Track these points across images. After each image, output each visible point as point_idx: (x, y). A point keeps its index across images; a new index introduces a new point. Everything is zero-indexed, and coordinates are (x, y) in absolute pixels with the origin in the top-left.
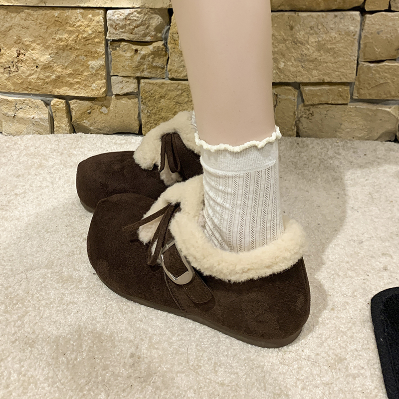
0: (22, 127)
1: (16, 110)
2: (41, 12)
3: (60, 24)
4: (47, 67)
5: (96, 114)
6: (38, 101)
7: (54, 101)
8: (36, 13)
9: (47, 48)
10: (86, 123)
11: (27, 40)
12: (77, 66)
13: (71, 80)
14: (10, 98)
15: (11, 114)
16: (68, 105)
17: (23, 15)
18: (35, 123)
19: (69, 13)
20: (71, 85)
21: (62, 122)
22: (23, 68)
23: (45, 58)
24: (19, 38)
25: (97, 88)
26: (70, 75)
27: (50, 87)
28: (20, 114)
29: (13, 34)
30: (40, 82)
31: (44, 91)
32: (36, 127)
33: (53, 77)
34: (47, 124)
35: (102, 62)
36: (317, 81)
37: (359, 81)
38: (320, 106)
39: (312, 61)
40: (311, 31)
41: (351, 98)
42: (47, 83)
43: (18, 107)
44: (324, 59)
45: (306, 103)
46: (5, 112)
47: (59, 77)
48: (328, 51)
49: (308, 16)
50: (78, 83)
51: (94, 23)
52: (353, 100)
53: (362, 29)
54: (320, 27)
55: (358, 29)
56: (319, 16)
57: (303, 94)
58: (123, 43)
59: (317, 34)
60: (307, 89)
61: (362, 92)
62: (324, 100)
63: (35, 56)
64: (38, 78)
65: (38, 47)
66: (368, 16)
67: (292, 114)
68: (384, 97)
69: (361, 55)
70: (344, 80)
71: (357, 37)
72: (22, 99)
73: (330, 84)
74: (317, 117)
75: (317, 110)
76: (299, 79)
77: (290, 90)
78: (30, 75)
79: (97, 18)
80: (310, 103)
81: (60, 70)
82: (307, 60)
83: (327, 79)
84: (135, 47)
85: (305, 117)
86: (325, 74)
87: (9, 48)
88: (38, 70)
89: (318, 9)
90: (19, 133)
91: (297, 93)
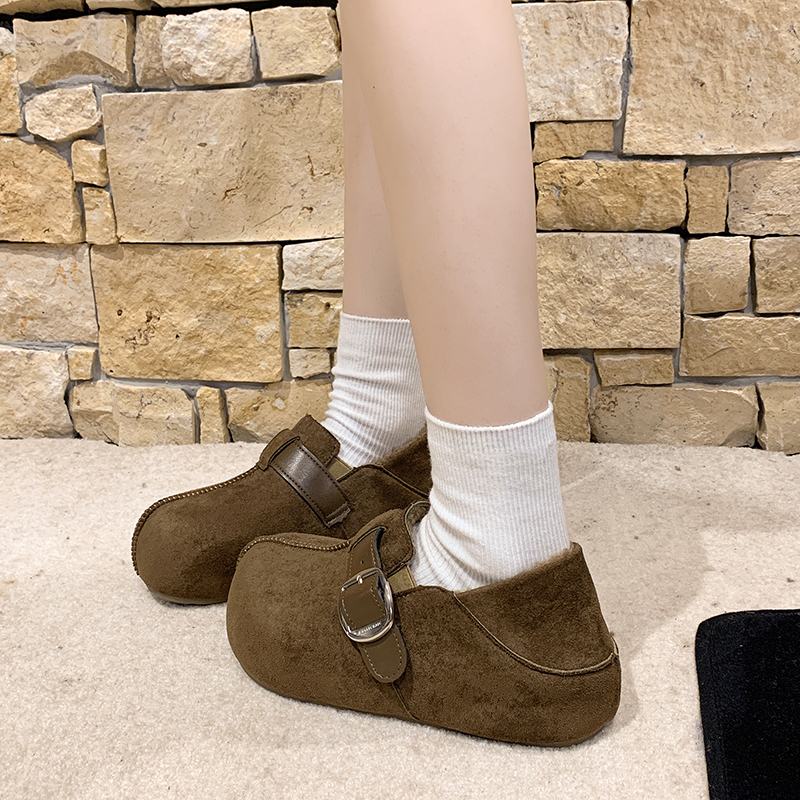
0: (151, 434)
1: (142, 405)
2: (186, 251)
3: (213, 269)
4: (192, 336)
5: (266, 410)
6: (177, 390)
7: (202, 390)
8: (177, 254)
9: (193, 306)
10: (250, 425)
11: (162, 293)
12: (238, 334)
13: (226, 355)
14: (134, 387)
15: (135, 413)
16: (223, 397)
17: (158, 257)
18: (172, 427)
19: (226, 252)
20: (228, 364)
21: (213, 424)
22: (156, 339)
23: (190, 322)
24: (151, 292)
25: (268, 368)
26: (226, 348)
27: (196, 369)
28: (148, 413)
29: (143, 287)
30: (181, 360)
31: (186, 375)
32: (171, 434)
33: (202, 352)
34: (190, 428)
35: (274, 326)
36: (620, 346)
37: (687, 346)
38: (627, 389)
39: (609, 313)
40: (604, 263)
41: (677, 375)
42: (192, 362)
43: (146, 400)
44: (627, 309)
45: (605, 384)
46: (124, 409)
47: (210, 352)
48: (633, 295)
49: (599, 238)
50: (239, 360)
51: (264, 266)
52: (680, 379)
53: (683, 262)
54: (617, 257)
55: (678, 262)
56: (615, 238)
57: (599, 369)
58: (308, 295)
59: (612, 267)
60: (603, 360)
61: (693, 364)
62: (633, 378)
63: (175, 320)
64: (179, 354)
65: (180, 306)
66: (692, 241)
67: (582, 403)
68: (728, 372)
69: (687, 304)
70: (662, 345)
71: (677, 273)
72: (151, 388)
73: (640, 350)
74: (622, 407)
75: (623, 396)
76: (592, 344)
77: (579, 362)
78: (166, 349)
79: (268, 259)
80: (611, 383)
81: (212, 341)
82: (601, 310)
83: (635, 344)
84: (324, 300)
85: (604, 409)
86: (630, 335)
87: (136, 309)
88: (179, 340)
89: (612, 229)
90: (145, 443)
91: (589, 368)
